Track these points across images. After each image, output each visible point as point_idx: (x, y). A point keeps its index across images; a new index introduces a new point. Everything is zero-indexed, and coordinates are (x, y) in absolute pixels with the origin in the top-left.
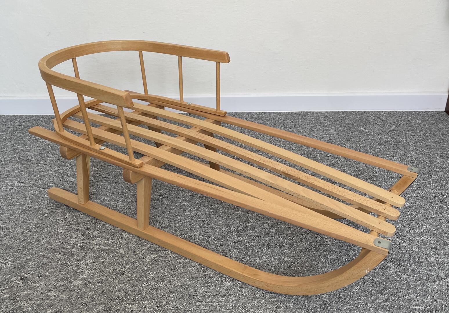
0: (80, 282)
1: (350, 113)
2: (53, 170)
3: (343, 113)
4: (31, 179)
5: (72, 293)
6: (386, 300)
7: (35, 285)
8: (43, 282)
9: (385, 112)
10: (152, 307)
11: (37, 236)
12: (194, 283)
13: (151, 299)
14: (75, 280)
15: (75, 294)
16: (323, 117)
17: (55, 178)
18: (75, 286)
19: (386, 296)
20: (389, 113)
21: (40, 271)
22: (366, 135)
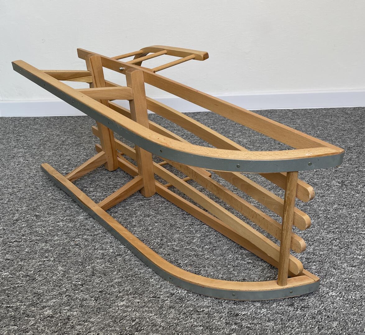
0: (82, 217)
1: (317, 109)
2: (51, 152)
3: (310, 109)
4: (34, 158)
5: (76, 223)
6: (337, 228)
7: (46, 219)
8: (52, 217)
9: (350, 108)
10: (141, 231)
11: (44, 191)
12: (174, 218)
13: (140, 226)
14: (78, 216)
15: (79, 224)
16: (290, 113)
17: (54, 157)
18: (79, 219)
19: (337, 225)
20: (354, 108)
21: (49, 211)
22: (330, 125)
